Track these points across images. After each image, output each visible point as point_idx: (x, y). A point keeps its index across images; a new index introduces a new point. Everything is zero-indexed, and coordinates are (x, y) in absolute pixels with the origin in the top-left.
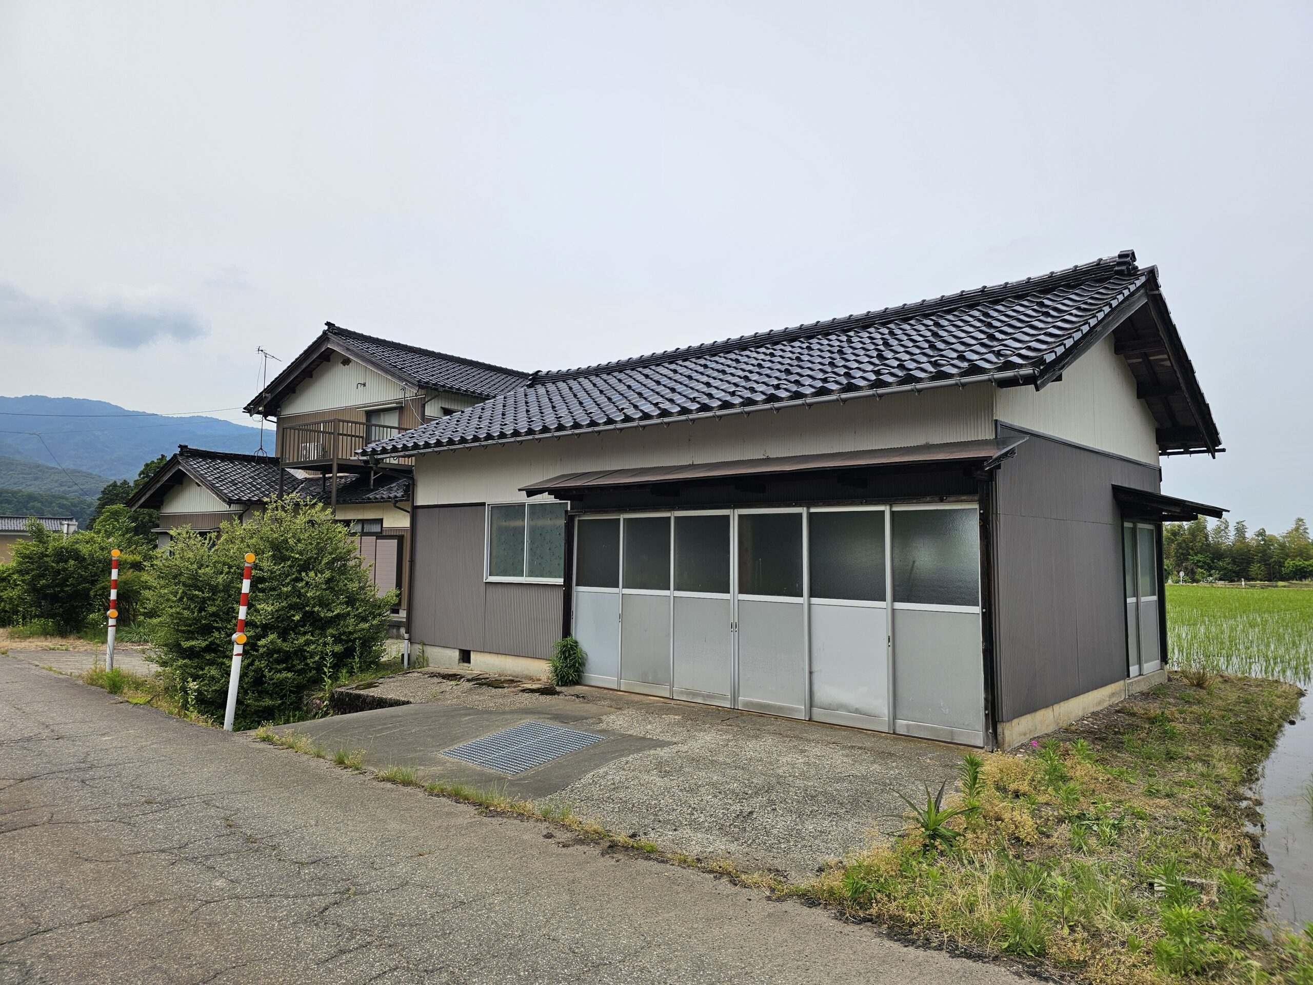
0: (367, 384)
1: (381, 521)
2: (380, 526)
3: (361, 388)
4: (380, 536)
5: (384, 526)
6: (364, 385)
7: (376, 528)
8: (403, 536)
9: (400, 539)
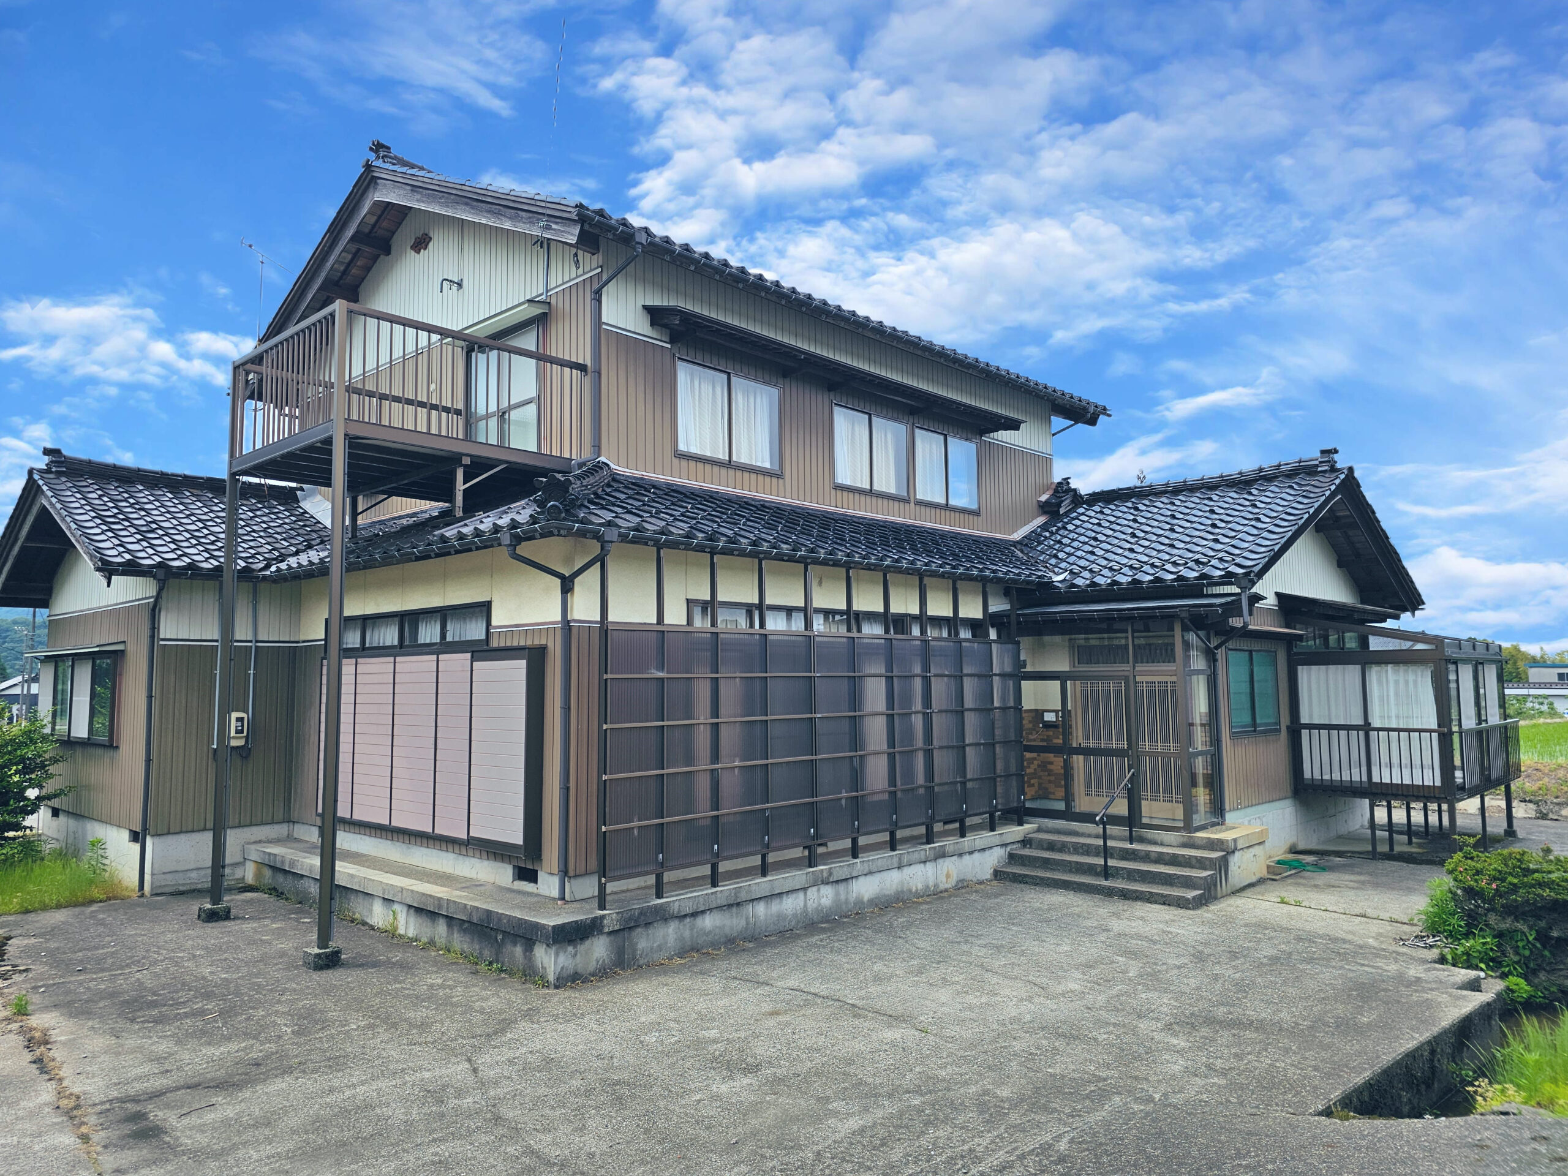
0: (465, 284)
1: (484, 609)
2: (483, 626)
3: (451, 292)
4: (482, 651)
5: (494, 623)
6: (460, 285)
7: (475, 631)
8: (542, 650)
9: (536, 658)
